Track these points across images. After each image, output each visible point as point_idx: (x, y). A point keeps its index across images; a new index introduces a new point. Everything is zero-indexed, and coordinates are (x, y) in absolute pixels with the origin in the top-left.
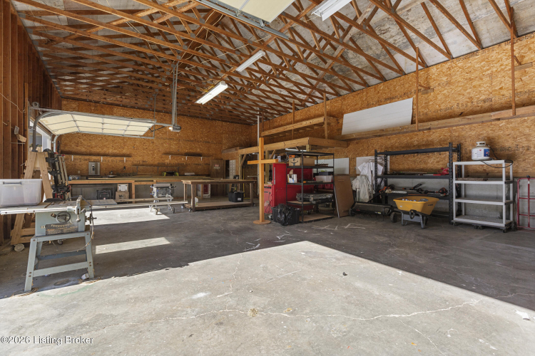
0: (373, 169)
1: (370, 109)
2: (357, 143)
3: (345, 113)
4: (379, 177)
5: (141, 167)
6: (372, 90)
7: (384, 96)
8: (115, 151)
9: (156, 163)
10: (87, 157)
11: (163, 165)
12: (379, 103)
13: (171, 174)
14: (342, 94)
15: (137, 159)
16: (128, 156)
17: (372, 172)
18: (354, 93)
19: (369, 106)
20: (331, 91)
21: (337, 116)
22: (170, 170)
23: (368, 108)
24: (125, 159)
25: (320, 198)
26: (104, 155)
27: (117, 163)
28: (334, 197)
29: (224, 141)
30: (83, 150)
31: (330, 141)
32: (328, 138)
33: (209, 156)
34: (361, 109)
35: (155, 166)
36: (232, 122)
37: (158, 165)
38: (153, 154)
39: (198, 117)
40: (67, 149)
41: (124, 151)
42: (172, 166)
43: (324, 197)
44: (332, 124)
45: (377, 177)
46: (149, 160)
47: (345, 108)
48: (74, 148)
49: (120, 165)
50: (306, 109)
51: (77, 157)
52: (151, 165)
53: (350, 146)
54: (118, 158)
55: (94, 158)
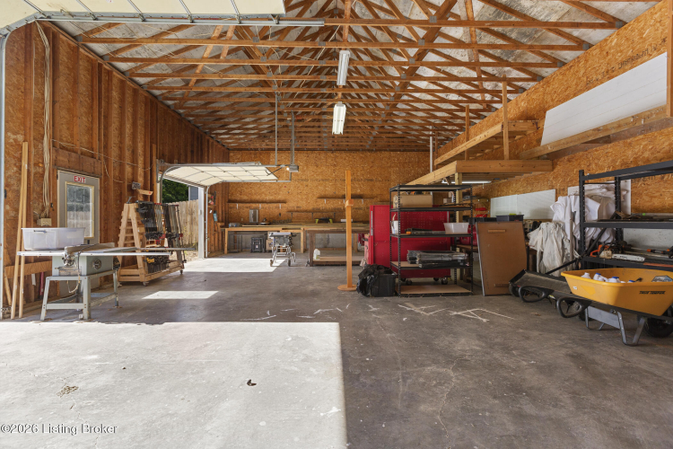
0: (576, 208)
1: (590, 91)
2: (569, 161)
3: (549, 108)
4: (591, 225)
5: (295, 214)
6: (595, 51)
7: (620, 57)
8: (271, 198)
9: (311, 208)
10: (248, 205)
11: (318, 211)
12: (610, 74)
13: (324, 221)
14: (544, 74)
15: (292, 205)
16: (284, 202)
17: (573, 215)
18: (564, 68)
19: (589, 85)
20: (523, 75)
21: (534, 118)
22: (325, 215)
23: (589, 89)
24: (280, 205)
25: (439, 259)
26: (262, 202)
27: (274, 209)
28: (470, 259)
29: (393, 177)
30: (245, 198)
31: (513, 162)
32: (510, 158)
33: (372, 197)
34: (575, 95)
35: (310, 212)
36: (404, 151)
37: (313, 211)
38: (307, 199)
39: (358, 150)
40: (233, 198)
41: (280, 197)
42: (327, 211)
43: (447, 259)
44: (529, 132)
45: (584, 224)
46: (304, 205)
47: (549, 100)
48: (238, 197)
49: (276, 212)
50: (494, 114)
51: (241, 205)
52: (306, 211)
53: (558, 168)
54: (275, 205)
55: (254, 205)
